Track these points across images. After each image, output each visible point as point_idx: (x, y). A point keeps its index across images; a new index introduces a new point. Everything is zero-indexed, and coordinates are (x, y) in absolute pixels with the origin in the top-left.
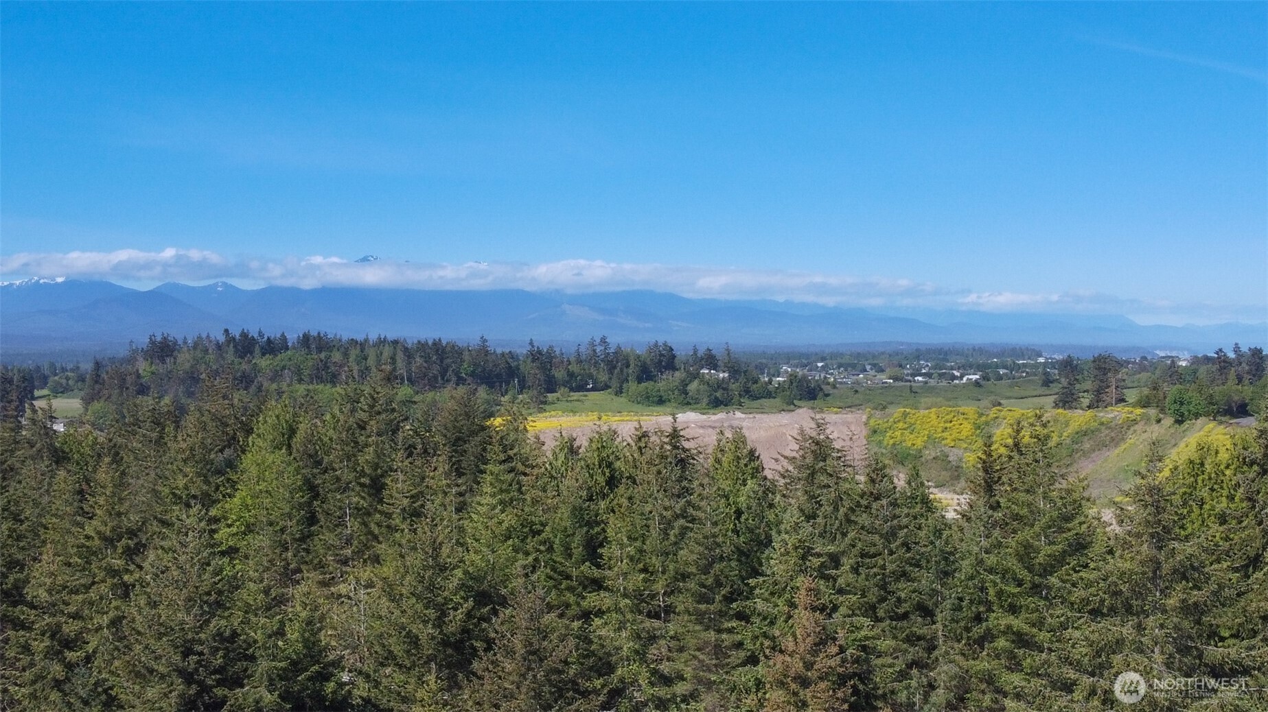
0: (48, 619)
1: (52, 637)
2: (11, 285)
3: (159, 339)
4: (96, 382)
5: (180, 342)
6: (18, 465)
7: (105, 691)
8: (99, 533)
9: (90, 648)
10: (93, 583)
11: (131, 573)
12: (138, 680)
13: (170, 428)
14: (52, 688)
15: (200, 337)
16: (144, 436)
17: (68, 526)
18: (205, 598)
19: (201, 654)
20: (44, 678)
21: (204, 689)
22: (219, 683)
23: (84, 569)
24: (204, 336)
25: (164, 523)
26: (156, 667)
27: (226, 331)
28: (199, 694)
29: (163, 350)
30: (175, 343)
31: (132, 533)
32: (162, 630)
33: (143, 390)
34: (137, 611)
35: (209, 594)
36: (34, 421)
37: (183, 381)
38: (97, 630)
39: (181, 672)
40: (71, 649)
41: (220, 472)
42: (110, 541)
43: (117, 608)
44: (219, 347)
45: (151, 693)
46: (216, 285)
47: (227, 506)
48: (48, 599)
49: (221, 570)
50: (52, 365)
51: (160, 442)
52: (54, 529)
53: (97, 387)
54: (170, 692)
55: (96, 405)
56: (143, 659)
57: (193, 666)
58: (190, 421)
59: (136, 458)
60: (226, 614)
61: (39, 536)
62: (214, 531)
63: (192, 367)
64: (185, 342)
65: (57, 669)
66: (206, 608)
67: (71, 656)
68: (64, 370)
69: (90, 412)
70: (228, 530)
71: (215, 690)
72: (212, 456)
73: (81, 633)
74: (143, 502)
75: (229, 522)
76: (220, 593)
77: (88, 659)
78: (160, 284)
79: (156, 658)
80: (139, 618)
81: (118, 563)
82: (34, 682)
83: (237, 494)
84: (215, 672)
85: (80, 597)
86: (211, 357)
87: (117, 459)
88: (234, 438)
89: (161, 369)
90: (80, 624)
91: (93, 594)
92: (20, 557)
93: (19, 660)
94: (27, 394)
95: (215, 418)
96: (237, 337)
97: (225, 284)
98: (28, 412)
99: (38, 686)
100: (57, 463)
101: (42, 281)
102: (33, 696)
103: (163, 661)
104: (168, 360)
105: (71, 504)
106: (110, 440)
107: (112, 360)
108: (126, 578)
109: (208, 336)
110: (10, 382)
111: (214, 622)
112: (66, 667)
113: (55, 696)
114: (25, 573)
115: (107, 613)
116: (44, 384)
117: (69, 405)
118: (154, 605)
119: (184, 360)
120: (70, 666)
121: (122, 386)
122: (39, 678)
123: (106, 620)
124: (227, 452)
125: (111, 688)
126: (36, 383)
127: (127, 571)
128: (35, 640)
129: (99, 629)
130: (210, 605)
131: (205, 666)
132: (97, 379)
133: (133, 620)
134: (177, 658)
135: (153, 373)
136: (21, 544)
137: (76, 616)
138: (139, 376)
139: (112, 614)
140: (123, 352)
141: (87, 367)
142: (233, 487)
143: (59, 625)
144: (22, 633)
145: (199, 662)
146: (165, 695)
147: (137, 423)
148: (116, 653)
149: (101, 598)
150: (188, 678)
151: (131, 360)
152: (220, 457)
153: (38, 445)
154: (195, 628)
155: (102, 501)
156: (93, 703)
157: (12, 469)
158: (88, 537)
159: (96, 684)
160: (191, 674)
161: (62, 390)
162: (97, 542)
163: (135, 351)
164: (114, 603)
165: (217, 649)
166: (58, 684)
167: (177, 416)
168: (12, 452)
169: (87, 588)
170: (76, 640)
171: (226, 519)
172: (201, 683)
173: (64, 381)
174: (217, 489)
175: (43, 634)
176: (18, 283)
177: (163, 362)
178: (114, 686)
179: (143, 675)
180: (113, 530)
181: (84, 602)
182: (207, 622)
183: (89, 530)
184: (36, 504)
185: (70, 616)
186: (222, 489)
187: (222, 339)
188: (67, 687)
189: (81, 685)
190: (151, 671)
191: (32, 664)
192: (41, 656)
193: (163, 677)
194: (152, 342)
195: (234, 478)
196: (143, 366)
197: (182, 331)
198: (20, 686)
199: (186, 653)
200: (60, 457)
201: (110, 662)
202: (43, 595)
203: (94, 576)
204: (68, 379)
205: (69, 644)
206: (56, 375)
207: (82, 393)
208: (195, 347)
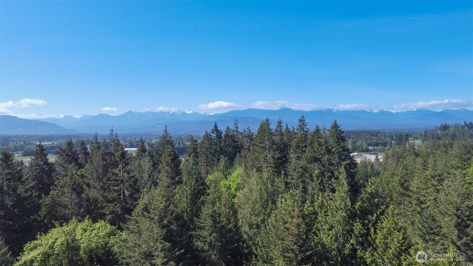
0: (416, 196)
1: (418, 200)
2: (402, 112)
3: (444, 124)
4: (425, 136)
5: (450, 125)
6: (406, 156)
7: (432, 217)
8: (430, 174)
9: (428, 204)
10: (428, 188)
11: (440, 186)
12: (442, 215)
13: (449, 148)
14: (417, 214)
15: (456, 124)
16: (441, 150)
17: (421, 172)
18: (463, 195)
19: (462, 211)
20: (415, 211)
21: (463, 221)
22: (468, 220)
23: (426, 184)
24: (458, 123)
25: (448, 173)
26: (448, 212)
27: (465, 122)
28: (462, 222)
29: (445, 127)
30: (449, 125)
31: (439, 176)
32: (450, 202)
33: (439, 138)
34: (442, 196)
35: (464, 194)
36: (410, 145)
37: (451, 136)
38: (429, 200)
39: (456, 215)
40: (422, 204)
41: (465, 161)
42: (433, 177)
43: (435, 195)
44: (462, 126)
45: (446, 219)
46: (461, 109)
47: (468, 171)
48: (416, 190)
49: (468, 188)
50: (413, 132)
51: (446, 152)
52: (417, 173)
53: (426, 137)
54: (453, 220)
55: (426, 142)
56: (444, 210)
57: (459, 214)
58: (455, 146)
59: (439, 156)
60: (470, 201)
61: (413, 174)
62: (465, 177)
63: (454, 132)
64: (452, 125)
65: (419, 209)
66: (463, 198)
67: (423, 206)
68: (416, 133)
69: (424, 144)
70: (468, 178)
71: (467, 222)
72: (463, 156)
73: (425, 200)
74: (442, 168)
75: (469, 175)
76: (468, 194)
77: (427, 208)
78: (444, 109)
79: (448, 210)
80: (442, 199)
81: (436, 183)
82: (412, 211)
83: (471, 167)
84: (467, 216)
85: (425, 191)
86: (460, 129)
87: (434, 156)
88: (469, 152)
89: (444, 133)
90: (425, 198)
91: (428, 191)
92: (408, 179)
93: (409, 205)
94: (407, 139)
95: (463, 146)
96: (468, 124)
97: (464, 109)
98: (407, 144)
99: (414, 212)
100: (416, 156)
101: (410, 110)
102: (412, 215)
103: (450, 211)
104: (446, 130)
105: (421, 167)
106: (431, 151)
107: (430, 130)
108: (438, 187)
109: (459, 124)
110: (402, 136)
111: (466, 203)
112: (421, 208)
113: (418, 215)
114: (410, 183)
115: (432, 196)
116: (411, 136)
117: (418, 142)
118: (447, 195)
119: (452, 130)
120: (422, 209)
121: (433, 137)
122: (414, 210)
123: (432, 198)
124: (468, 155)
125: (434, 216)
126: (409, 136)
127: (438, 186)
128: (413, 200)
129: (430, 200)
130: (465, 197)
131: (463, 214)
132: (426, 135)
133: (440, 199)
134: (455, 211)
135: (442, 134)
136: (408, 176)
137: (424, 196)
138: (438, 135)
139: (434, 197)
140: (433, 128)
141: (423, 132)
142: (470, 165)
143: (419, 197)
144: (409, 198)
145: (461, 213)
146: (451, 220)
147: (439, 146)
148: (435, 207)
149: (431, 192)
150: (458, 217)
151: (435, 130)
152: (466, 157)
153: (411, 151)
154: (460, 203)
155: (431, 166)
156: (429, 219)
157: (404, 157)
158: (427, 175)
159: (430, 214)
160: (459, 216)
161: (416, 138)
162: (429, 177)
163: (437, 128)
164: (434, 194)
165: (467, 210)
166: (419, 213)
167: (451, 145)
168: (404, 153)
169: (427, 189)
170: (424, 202)
171: (468, 174)
172: (462, 219)
173: (416, 136)
174: (465, 165)
175: (415, 199)
176: (404, 111)
177: (445, 131)
178: (435, 216)
179: (443, 214)
180: (434, 174)
181: (426, 192)
182: (464, 202)
183: (427, 173)
184: (412, 166)
185: (422, 195)
186: (466, 166)
187: (463, 124)
188: (422, 214)
189: (426, 214)
190: (447, 213)
191: (412, 207)
192: (414, 205)
193: (450, 215)
194: (442, 125)
195: (470, 163)
196: (439, 132)
197: (450, 122)
198: (409, 212)
199: (458, 210)
200: (417, 155)
201: (433, 209)
202: (415, 189)
203: (429, 186)
204: (417, 135)
205: (422, 203)
206: (414, 134)
207: (422, 139)
208: (455, 126)
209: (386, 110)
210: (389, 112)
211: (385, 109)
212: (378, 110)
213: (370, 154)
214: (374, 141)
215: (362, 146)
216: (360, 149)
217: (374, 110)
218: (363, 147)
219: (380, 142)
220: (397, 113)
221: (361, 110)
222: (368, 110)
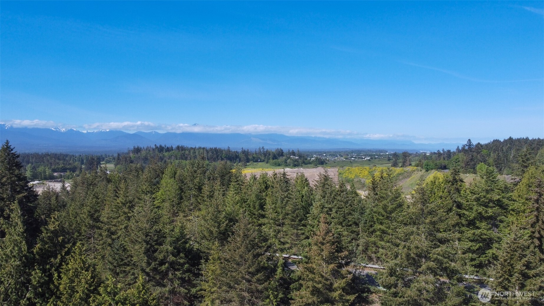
0: (107, 226)
1: (108, 231)
2: (94, 132)
3: (136, 147)
4: (118, 159)
5: (142, 148)
6: (97, 183)
7: (123, 247)
8: (121, 202)
9: (119, 234)
10: (120, 216)
11: (130, 213)
12: (133, 244)
13: (140, 172)
14: (108, 246)
15: (148, 147)
16: (133, 174)
17: (112, 200)
18: (152, 220)
19: (151, 236)
20: (106, 243)
21: (152, 246)
22: (156, 244)
23: (117, 212)
24: (149, 146)
25: (139, 199)
26: (138, 240)
27: (155, 145)
28: (150, 247)
29: (137, 150)
30: (141, 148)
31: (130, 202)
32: (140, 229)
33: (132, 162)
34: (132, 224)
35: (153, 219)
36: (101, 171)
37: (143, 159)
38: (121, 230)
39: (145, 241)
40: (113, 235)
41: (155, 185)
42: (124, 204)
43: (126, 223)
44: (153, 149)
45: (136, 247)
46: (152, 132)
47: (157, 194)
48: (107, 220)
49: (156, 212)
50: (106, 155)
51: (138, 176)
52: (108, 201)
53: (119, 161)
54: (142, 247)
55: (118, 166)
56: (134, 238)
57: (148, 239)
58: (146, 171)
59: (131, 181)
60: (158, 225)
61: (104, 203)
62: (154, 201)
63: (146, 155)
64: (144, 148)
65: (109, 241)
66: (152, 223)
67: (113, 237)
68: (109, 156)
69: (117, 168)
70: (157, 201)
71: (155, 246)
72: (153, 180)
73: (116, 230)
74: (133, 193)
75: (158, 199)
76: (156, 219)
77: (118, 238)
78: (137, 131)
79: (138, 237)
80: (133, 226)
81: (127, 210)
82: (103, 244)
83: (160, 191)
84: (155, 241)
85: (116, 220)
86: (151, 152)
87: (126, 181)
88: (159, 175)
89: (137, 156)
90: (116, 228)
91: (119, 219)
92: (98, 209)
93: (99, 238)
94: (99, 163)
95: (153, 169)
96: (159, 147)
97: (155, 132)
98: (99, 168)
99: (104, 245)
100: (108, 182)
101: (102, 131)
102: (103, 248)
103: (140, 238)
104: (139, 153)
105: (113, 194)
106: (123, 176)
107: (123, 153)
108: (129, 215)
109: (150, 147)
110: (94, 159)
111: (154, 227)
112: (112, 240)
113: (109, 248)
114: (100, 213)
115: (123, 225)
116: (103, 160)
117: (111, 166)
118: (137, 222)
119: (143, 153)
120: (113, 240)
121: (126, 161)
122: (105, 243)
123: (123, 227)
124: (157, 179)
125: (125, 246)
126: (101, 160)
127: (129, 213)
128: (103, 232)
129: (121, 229)
130: (153, 222)
131: (152, 240)
132: (119, 159)
133: (131, 227)
134: (144, 237)
135: (135, 157)
136: (99, 205)
137: (115, 225)
138: (130, 158)
139: (125, 225)
140: (126, 151)
141: (116, 155)
142: (159, 189)
143: (110, 228)
144: (99, 230)
145: (150, 238)
146: (141, 248)
147: (131, 171)
148: (126, 236)
149: (122, 220)
150: (147, 243)
151: (128, 153)
152: (155, 180)
153: (103, 177)
154: (149, 228)
155: (122, 192)
156: (120, 250)
157: (95, 184)
158: (118, 203)
159: (121, 245)
160: (148, 242)
161: (108, 162)
162: (121, 204)
163: (129, 151)
164: (126, 222)
165: (156, 235)
166: (110, 245)
167: (142, 169)
168: (95, 179)
169: (118, 217)
170: (115, 232)
171: (157, 198)
172: (151, 244)
173: (109, 159)
174: (154, 189)
175: (105, 231)
176: (96, 131)
177: (138, 154)
178: (126, 245)
179: (134, 242)
180: (125, 201)
181: (117, 222)
182: (152, 227)
183: (118, 201)
184: (103, 194)
185: (113, 225)
186: (155, 189)
187: (154, 147)
188: (112, 246)
189: (116, 245)
190: (137, 241)
191: (102, 239)
192: (105, 237)
193: (140, 242)
194: (134, 148)
195: (159, 186)
196: (131, 155)
197: (143, 145)
198: (99, 245)
199: (147, 236)
200: (109, 181)
201: (124, 239)
202: (105, 220)
203: (120, 214)
204: (110, 159)
205: (113, 233)
206: (107, 157)
207: (114, 163)
208: (147, 149)
209: (75, 130)
210: (79, 131)
211: (74, 128)
212: (66, 129)
213: (55, 181)
214: (60, 166)
215: (45, 172)
216: (41, 176)
217: (61, 128)
218: (47, 174)
219: (68, 167)
220: (88, 133)
221: (44, 128)
222: (53, 129)
